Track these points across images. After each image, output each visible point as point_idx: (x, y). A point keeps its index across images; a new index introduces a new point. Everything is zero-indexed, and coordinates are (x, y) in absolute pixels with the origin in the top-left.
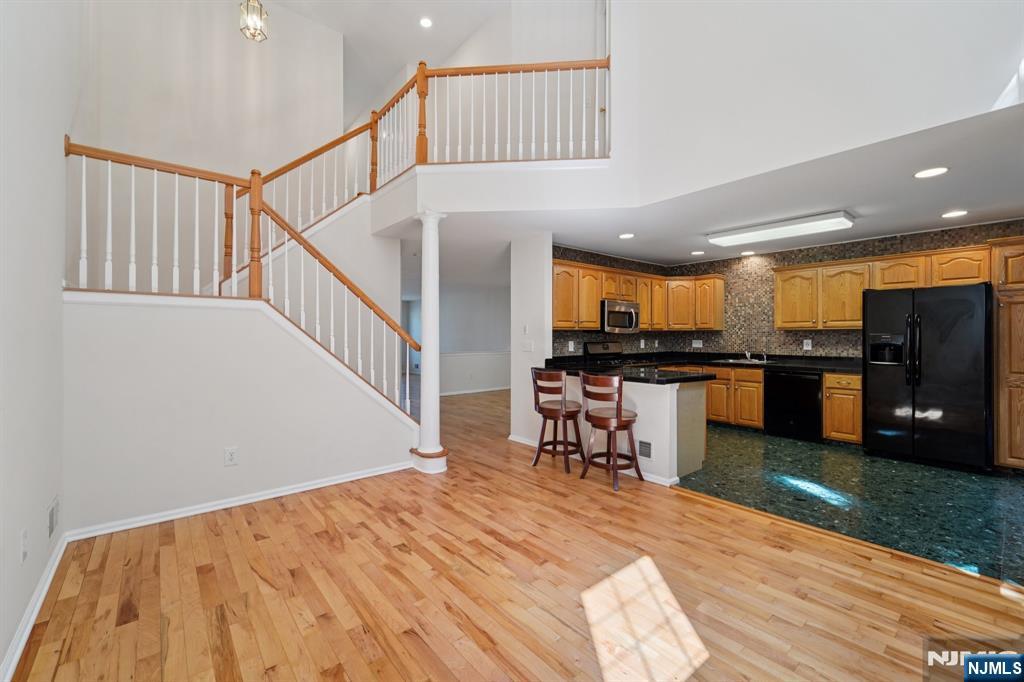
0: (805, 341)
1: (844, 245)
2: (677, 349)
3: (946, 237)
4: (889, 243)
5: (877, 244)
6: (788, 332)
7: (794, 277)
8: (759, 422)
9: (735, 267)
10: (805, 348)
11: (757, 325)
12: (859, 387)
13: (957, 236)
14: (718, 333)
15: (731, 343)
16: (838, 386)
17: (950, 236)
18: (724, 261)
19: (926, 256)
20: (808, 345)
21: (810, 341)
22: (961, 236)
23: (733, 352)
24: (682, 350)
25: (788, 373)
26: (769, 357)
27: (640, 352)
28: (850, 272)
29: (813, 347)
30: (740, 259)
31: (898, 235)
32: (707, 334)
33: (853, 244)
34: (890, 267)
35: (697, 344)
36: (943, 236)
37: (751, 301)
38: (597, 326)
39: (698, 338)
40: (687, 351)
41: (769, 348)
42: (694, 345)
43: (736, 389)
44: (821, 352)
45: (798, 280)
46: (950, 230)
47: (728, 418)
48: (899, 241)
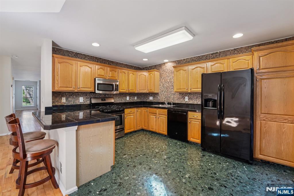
0: (186, 97)
1: (199, 57)
2: (145, 100)
3: (236, 52)
4: (215, 55)
5: (211, 56)
6: (181, 93)
7: (180, 70)
8: (165, 133)
9: (163, 67)
10: (186, 100)
11: (170, 91)
12: (200, 119)
13: (240, 51)
14: (157, 94)
15: (161, 98)
16: (193, 118)
17: (237, 51)
18: (159, 65)
19: (228, 59)
20: (186, 99)
21: (187, 97)
22: (241, 51)
23: (162, 101)
24: (146, 101)
25: (176, 111)
26: (174, 104)
27: (126, 102)
28: (200, 67)
29: (188, 100)
30: (164, 64)
31: (218, 51)
32: (154, 94)
33: (202, 56)
34: (214, 64)
35: (151, 98)
36: (234, 51)
37: (168, 80)
38: (92, 90)
39: (151, 96)
40: (148, 101)
41: (174, 100)
42: (150, 99)
43: (158, 118)
44: (191, 102)
45: (182, 71)
46: (237, 49)
47: (156, 130)
48: (218, 54)
